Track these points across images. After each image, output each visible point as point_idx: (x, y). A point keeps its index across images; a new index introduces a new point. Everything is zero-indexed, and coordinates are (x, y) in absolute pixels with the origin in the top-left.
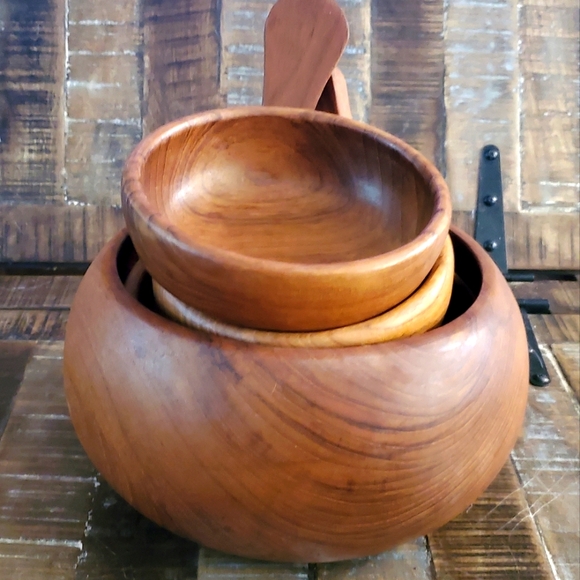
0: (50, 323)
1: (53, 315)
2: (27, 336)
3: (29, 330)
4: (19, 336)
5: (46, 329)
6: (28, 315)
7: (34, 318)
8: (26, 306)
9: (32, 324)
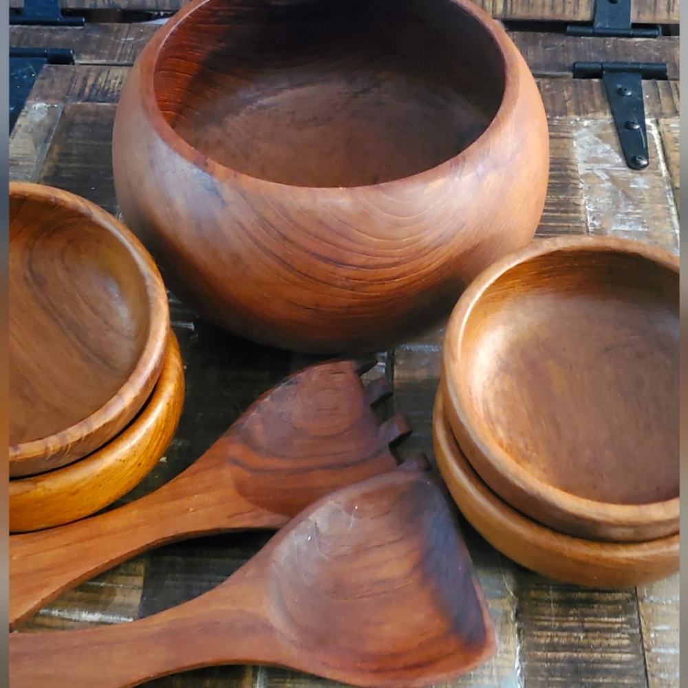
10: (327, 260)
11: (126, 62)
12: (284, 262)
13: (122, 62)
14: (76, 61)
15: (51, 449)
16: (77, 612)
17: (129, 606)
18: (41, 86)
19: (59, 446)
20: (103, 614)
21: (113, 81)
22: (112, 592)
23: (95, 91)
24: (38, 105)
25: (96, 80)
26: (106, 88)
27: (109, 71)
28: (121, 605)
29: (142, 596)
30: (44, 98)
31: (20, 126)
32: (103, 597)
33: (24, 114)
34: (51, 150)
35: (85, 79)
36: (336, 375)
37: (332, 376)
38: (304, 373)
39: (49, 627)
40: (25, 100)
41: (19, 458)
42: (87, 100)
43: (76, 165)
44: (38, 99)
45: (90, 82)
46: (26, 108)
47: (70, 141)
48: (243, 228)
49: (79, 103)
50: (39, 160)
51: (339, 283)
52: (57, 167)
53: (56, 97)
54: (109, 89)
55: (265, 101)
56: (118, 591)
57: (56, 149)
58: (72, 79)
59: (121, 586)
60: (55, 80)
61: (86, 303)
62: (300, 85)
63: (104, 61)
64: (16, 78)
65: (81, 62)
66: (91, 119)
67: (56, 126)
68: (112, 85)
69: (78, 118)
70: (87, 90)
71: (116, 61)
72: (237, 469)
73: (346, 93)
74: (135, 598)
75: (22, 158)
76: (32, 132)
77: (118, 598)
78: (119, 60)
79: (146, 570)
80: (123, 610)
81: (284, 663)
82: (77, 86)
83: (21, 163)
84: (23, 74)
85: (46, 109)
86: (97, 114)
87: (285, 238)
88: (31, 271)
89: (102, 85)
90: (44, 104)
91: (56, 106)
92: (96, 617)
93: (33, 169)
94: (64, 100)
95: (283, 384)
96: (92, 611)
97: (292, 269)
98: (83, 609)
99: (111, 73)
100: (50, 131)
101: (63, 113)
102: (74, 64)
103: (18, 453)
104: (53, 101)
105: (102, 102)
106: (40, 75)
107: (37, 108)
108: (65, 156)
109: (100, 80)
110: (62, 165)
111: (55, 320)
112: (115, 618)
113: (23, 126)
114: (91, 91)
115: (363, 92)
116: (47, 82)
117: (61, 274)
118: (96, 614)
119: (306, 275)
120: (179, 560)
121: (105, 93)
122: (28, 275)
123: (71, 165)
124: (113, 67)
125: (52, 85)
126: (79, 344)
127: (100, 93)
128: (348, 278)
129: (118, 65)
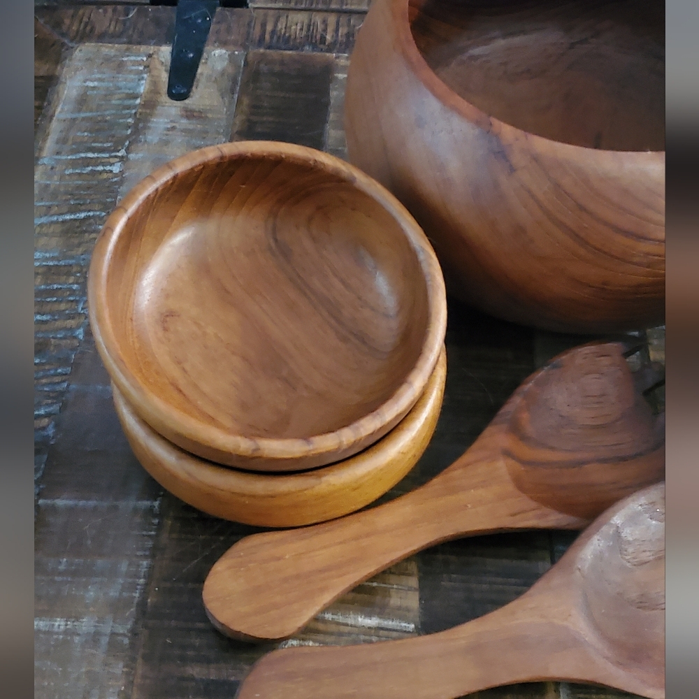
0: (343, 31)
1: (343, 19)
2: (322, 46)
3: (323, 39)
4: (314, 47)
5: (340, 38)
6: (318, 18)
7: (325, 22)
8: (314, 6)
9: (325, 30)
10: (627, 234)
11: (303, 6)
12: (577, 235)
13: (299, 6)
14: (250, 5)
15: (345, 443)
16: (352, 616)
17: (408, 610)
18: (218, 32)
19: (353, 440)
20: (380, 618)
21: (293, 27)
22: (386, 593)
23: (275, 37)
24: (218, 52)
25: (276, 25)
26: (287, 35)
27: (287, 17)
28: (399, 608)
29: (420, 599)
30: (224, 44)
31: (202, 74)
32: (378, 599)
33: (203, 61)
34: (239, 102)
35: (264, 25)
36: (602, 358)
37: (598, 359)
38: (568, 355)
39: (325, 633)
40: (204, 46)
41: (313, 452)
42: (269, 48)
43: (271, 119)
44: (216, 45)
45: (269, 28)
46: (205, 55)
47: (259, 92)
48: (533, 196)
49: (262, 50)
50: (228, 113)
51: (636, 260)
52: (249, 121)
53: (235, 43)
54: (290, 36)
55: (476, 51)
56: (393, 593)
57: (246, 101)
58: (249, 24)
59: (395, 586)
60: (232, 25)
61: (336, 276)
62: (512, 34)
63: (280, 5)
64: (190, 22)
65: (256, 6)
66: (277, 68)
67: (241, 75)
68: (293, 31)
69: (264, 68)
70: (267, 37)
71: (292, 5)
72: (511, 462)
73: (562, 43)
74: (412, 601)
75: (210, 110)
76: (216, 81)
77: (395, 601)
78: (296, 4)
79: (420, 570)
80: (400, 613)
81: (601, 681)
82: (257, 32)
83: (210, 115)
84: (197, 17)
85: (227, 56)
86: (282, 63)
87: (582, 208)
88: (276, 240)
89: (283, 31)
90: (224, 51)
91: (236, 53)
92: (373, 622)
93: (223, 123)
94: (245, 47)
95: (546, 368)
96: (369, 615)
97: (584, 242)
98: (357, 612)
99: (289, 18)
100: (234, 81)
101: (246, 61)
102: (248, 7)
103: (311, 447)
104: (232, 47)
105: (285, 50)
106: (214, 20)
107: (216, 55)
108: (255, 108)
109: (279, 26)
110: (254, 118)
111: (305, 294)
112: (394, 623)
113: (205, 75)
114: (272, 37)
115: (581, 42)
116: (223, 27)
117: (308, 244)
118: (374, 619)
119: (599, 250)
120: (453, 558)
121: (287, 40)
122: (273, 244)
123: (265, 119)
124: (291, 12)
125: (229, 30)
126: (333, 322)
127: (281, 40)
128: (648, 254)
129: (295, 10)
